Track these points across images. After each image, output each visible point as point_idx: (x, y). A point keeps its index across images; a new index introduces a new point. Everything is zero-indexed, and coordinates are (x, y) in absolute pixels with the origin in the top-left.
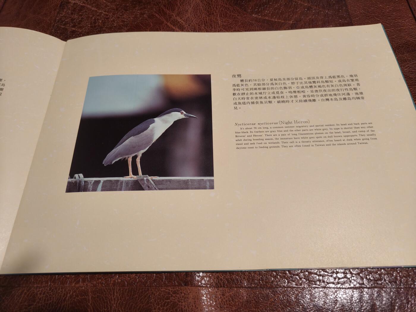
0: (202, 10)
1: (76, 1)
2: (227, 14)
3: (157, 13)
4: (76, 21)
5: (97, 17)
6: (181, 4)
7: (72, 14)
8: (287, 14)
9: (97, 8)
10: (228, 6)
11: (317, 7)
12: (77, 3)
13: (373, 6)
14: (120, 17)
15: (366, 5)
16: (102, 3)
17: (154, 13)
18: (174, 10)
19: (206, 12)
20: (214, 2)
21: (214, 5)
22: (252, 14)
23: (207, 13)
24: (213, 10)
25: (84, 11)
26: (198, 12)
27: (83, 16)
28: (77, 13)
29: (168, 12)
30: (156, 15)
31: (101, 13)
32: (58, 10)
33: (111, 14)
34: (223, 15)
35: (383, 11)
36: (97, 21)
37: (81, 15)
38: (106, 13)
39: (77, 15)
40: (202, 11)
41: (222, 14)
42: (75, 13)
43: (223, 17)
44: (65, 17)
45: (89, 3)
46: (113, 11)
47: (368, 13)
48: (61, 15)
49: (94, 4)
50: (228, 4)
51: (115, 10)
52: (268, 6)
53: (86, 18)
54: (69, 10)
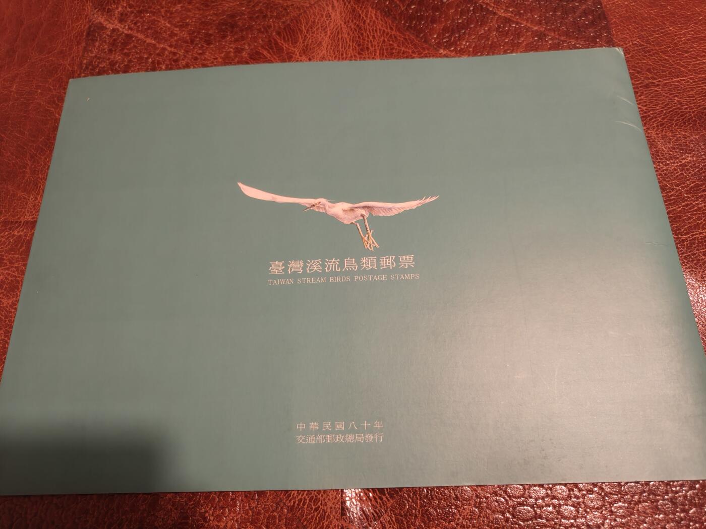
0: (348, 40)
1: (116, 25)
2: (393, 49)
3: (266, 49)
4: (119, 67)
5: (157, 59)
6: (308, 30)
7: (110, 51)
8: (502, 48)
9: (155, 39)
10: (395, 31)
12: (118, 30)
13: (657, 29)
14: (198, 57)
15: (645, 28)
16: (164, 29)
17: (260, 49)
18: (296, 43)
19: (354, 44)
20: (369, 24)
21: (369, 29)
22: (438, 49)
23: (356, 46)
24: (368, 41)
25: (132, 45)
26: (341, 45)
27: (131, 57)
28: (120, 50)
29: (285, 46)
30: (265, 53)
31: (164, 49)
32: (83, 44)
33: (183, 51)
34: (385, 51)
35: (676, 41)
36: (157, 66)
37: (127, 55)
38: (173, 50)
39: (118, 55)
40: (347, 42)
41: (383, 49)
42: (115, 50)
43: (386, 56)
44: (99, 58)
45: (140, 29)
46: (186, 44)
47: (649, 46)
48: (90, 54)
49: (149, 31)
50: (394, 28)
51: (188, 43)
52: (467, 32)
53: (136, 60)
54: (104, 44)
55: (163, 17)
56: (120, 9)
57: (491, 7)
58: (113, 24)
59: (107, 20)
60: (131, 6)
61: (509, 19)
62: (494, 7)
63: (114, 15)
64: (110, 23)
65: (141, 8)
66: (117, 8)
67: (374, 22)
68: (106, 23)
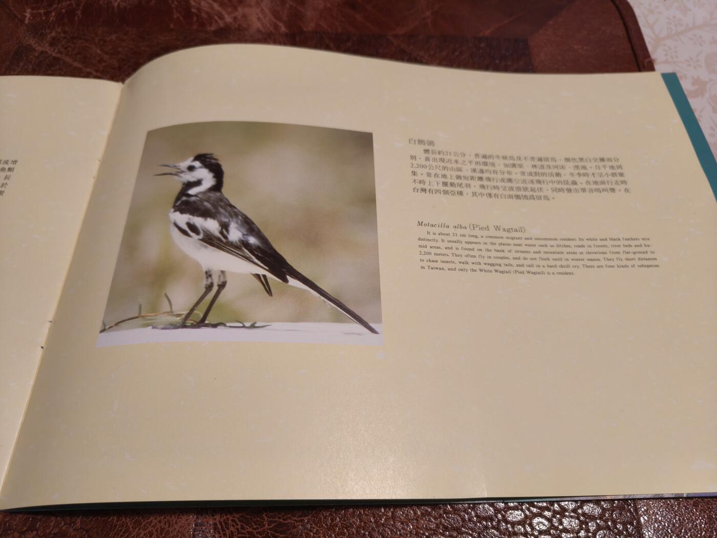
55: (95, 44)
56: (53, 34)
58: (42, 47)
59: (38, 43)
60: (65, 32)
63: (46, 39)
64: (40, 45)
65: (76, 35)
66: (51, 33)
68: (36, 45)
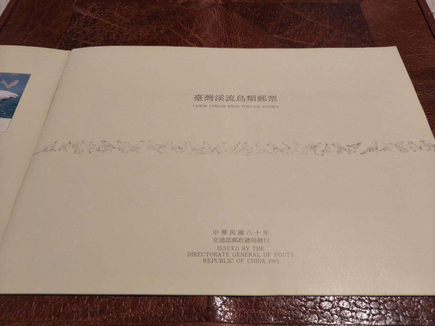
1: (89, 14)
2: (247, 33)
3: (174, 29)
4: (88, 34)
5: (111, 31)
6: (199, 22)
7: (84, 26)
8: (309, 35)
9: (111, 22)
10: (249, 25)
11: (340, 30)
12: (90, 16)
13: (395, 31)
14: (135, 31)
15: (389, 30)
16: (117, 17)
17: (171, 29)
18: (192, 27)
19: (225, 30)
20: (234, 21)
21: (234, 23)
22: (273, 34)
24: (233, 28)
26: (217, 30)
27: (95, 30)
28: (90, 26)
29: (185, 28)
30: (174, 31)
31: (116, 27)
32: (69, 22)
33: (126, 28)
34: (243, 34)
35: (406, 37)
36: (110, 35)
37: (94, 28)
38: (121, 27)
39: (88, 28)
40: (221, 29)
41: (242, 33)
42: (87, 26)
43: (243, 36)
44: (77, 29)
46: (128, 25)
47: (391, 38)
48: (72, 27)
49: (108, 18)
50: (248, 23)
51: (129, 24)
52: (289, 27)
53: (98, 31)
54: (80, 23)
55: (116, 11)
56: (92, 6)
57: (302, 16)
58: (87, 13)
59: (84, 11)
60: (98, 5)
61: (313, 22)
62: (304, 16)
63: (88, 9)
64: (85, 13)
65: (104, 6)
66: (90, 6)
67: (237, 20)
68: (83, 12)
